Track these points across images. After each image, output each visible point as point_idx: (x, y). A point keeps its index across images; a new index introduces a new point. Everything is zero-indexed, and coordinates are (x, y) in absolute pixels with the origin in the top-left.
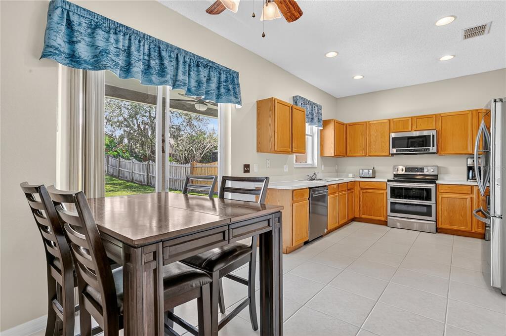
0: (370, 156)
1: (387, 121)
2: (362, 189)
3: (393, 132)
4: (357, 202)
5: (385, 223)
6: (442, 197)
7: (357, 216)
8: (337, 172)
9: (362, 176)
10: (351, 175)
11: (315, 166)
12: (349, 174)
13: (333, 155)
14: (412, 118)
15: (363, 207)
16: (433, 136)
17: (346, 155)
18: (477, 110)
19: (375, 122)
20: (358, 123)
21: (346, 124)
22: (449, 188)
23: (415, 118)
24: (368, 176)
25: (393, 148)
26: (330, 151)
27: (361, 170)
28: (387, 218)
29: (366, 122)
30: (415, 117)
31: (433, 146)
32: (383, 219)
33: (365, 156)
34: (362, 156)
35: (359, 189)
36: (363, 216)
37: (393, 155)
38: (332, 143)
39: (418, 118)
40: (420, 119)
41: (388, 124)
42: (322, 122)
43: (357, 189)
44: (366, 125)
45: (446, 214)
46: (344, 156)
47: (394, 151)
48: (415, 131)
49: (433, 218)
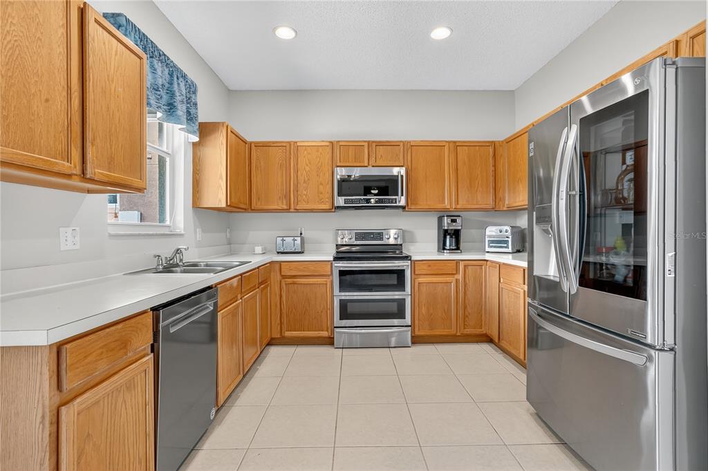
0: (297, 211)
1: (328, 144)
2: (284, 277)
3: (338, 166)
4: (276, 306)
5: (330, 341)
6: (419, 283)
7: (276, 335)
8: (230, 244)
9: (282, 250)
10: (258, 249)
11: (178, 231)
12: (256, 248)
13: (224, 205)
14: (370, 143)
15: (287, 316)
16: (402, 176)
17: (249, 209)
18: (455, 142)
19: (306, 144)
20: (274, 143)
21: (251, 143)
22: (429, 266)
23: (374, 145)
24: (293, 250)
25: (339, 195)
26: (217, 195)
27: (279, 239)
28: (333, 332)
29: (289, 143)
30: (373, 142)
31: (402, 195)
32: (325, 334)
33: (288, 210)
34: (282, 211)
35: (279, 277)
36: (288, 334)
37: (339, 208)
38: (221, 178)
39: (380, 144)
40: (381, 147)
41: (329, 150)
42: (197, 124)
43: (275, 277)
44: (290, 149)
45: (424, 311)
46: (245, 210)
47: (340, 201)
48: (373, 166)
49: (408, 320)
